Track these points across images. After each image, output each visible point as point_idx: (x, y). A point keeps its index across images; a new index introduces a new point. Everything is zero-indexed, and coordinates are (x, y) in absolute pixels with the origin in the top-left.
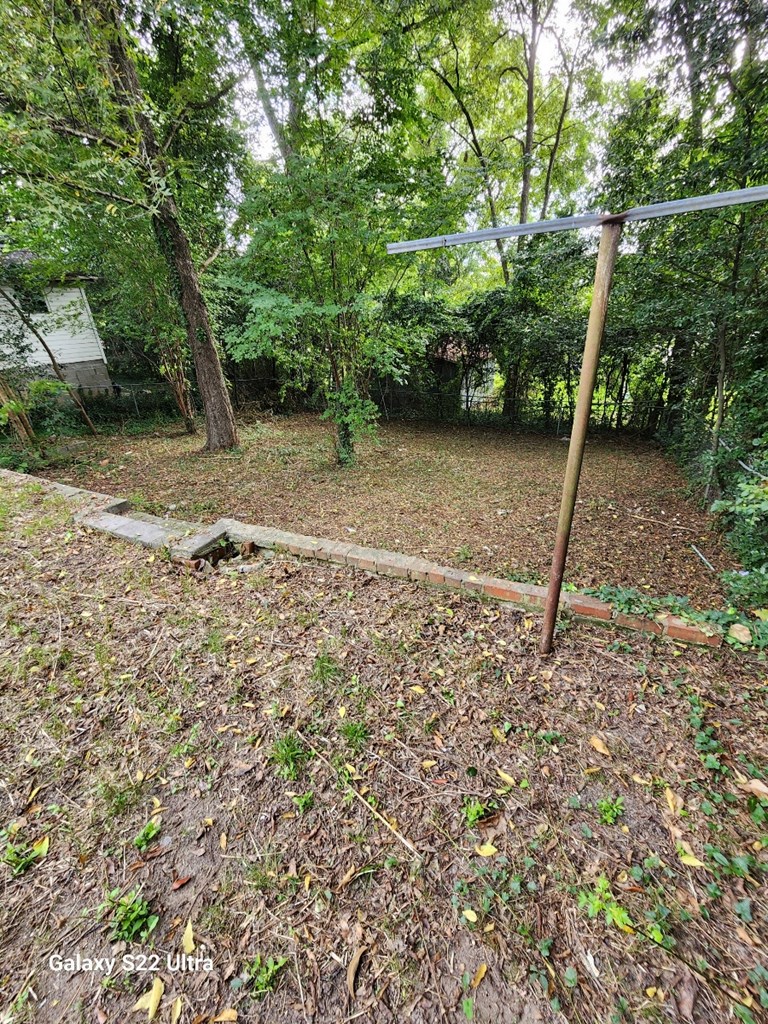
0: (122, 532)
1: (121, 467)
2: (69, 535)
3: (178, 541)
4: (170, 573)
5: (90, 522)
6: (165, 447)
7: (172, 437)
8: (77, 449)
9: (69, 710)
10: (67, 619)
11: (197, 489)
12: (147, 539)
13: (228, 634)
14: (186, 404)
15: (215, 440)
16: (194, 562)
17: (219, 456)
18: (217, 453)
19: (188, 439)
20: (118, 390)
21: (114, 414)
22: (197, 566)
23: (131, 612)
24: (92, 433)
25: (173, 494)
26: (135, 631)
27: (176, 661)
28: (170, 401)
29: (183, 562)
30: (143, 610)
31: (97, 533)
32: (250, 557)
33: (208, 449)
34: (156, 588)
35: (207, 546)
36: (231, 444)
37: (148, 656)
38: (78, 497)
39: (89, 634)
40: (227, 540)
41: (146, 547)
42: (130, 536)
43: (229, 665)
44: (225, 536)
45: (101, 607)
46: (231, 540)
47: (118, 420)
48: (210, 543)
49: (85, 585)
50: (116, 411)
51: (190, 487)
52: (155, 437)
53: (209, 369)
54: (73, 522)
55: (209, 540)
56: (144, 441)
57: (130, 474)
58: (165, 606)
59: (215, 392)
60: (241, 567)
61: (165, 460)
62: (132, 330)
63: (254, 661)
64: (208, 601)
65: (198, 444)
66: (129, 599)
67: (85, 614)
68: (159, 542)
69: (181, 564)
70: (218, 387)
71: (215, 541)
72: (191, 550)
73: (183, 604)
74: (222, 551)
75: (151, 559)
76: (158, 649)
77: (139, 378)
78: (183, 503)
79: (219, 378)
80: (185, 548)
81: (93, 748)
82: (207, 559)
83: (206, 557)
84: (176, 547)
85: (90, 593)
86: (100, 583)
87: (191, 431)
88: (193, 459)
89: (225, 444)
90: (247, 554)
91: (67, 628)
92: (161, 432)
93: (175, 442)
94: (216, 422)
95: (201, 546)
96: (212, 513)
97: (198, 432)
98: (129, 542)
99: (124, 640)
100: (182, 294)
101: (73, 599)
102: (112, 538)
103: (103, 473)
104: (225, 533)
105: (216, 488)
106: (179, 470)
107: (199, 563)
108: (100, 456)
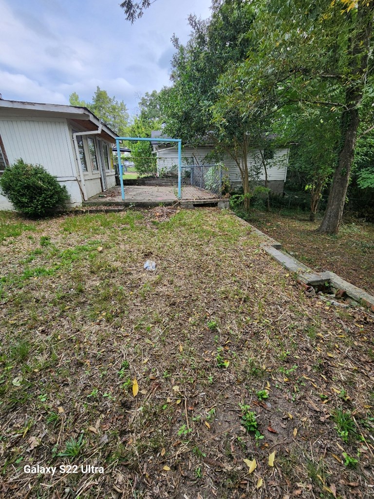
0: (277, 258)
1: (275, 228)
2: (257, 251)
3: (303, 273)
4: (294, 285)
5: (266, 249)
6: (296, 224)
7: (300, 220)
8: (261, 216)
9: (244, 320)
10: (250, 283)
11: (306, 249)
12: (288, 266)
13: (319, 332)
14: (315, 206)
15: (324, 228)
16: (308, 286)
17: (323, 236)
18: (322, 235)
19: (309, 223)
20: (284, 194)
21: (278, 204)
22: (308, 288)
23: (274, 294)
24: (267, 211)
25: (293, 247)
26: (274, 304)
27: (289, 328)
28: (306, 203)
29: (302, 283)
30: (279, 296)
31: (267, 254)
32: (340, 298)
33: (318, 231)
34: (286, 289)
35: (317, 281)
36: (332, 231)
37: (277, 318)
38: (262, 236)
39: (256, 294)
40: (329, 283)
41: (286, 269)
42: (281, 261)
43: (316, 348)
44: (329, 281)
45: (263, 285)
46: (332, 285)
47: (279, 207)
48: (319, 281)
49: (259, 274)
50: (280, 203)
51: (302, 247)
52: (292, 218)
53: (339, 191)
54: (259, 246)
55: (319, 279)
56: (287, 219)
57: (277, 232)
58: (289, 300)
59: (337, 203)
60: (333, 301)
61: (294, 230)
62: (306, 167)
63: (332, 356)
64: (311, 309)
65: (314, 227)
66: (274, 288)
67: (257, 286)
68: (293, 269)
69: (300, 284)
70: (340, 200)
71: (322, 281)
72: (309, 280)
73: (298, 304)
74: (324, 287)
75: (287, 275)
76: (282, 318)
77: (295, 190)
78: (297, 253)
79: (343, 196)
80: (306, 278)
81: (249, 341)
82: (314, 288)
83: (314, 287)
84: (301, 275)
85: (260, 278)
86: (264, 275)
87: (311, 220)
88: (308, 234)
89: (330, 231)
90: (339, 296)
91: (249, 287)
92: (296, 217)
93: (302, 223)
94: (330, 219)
95: (314, 280)
96: (310, 263)
97: (315, 221)
98: (279, 263)
99: (269, 305)
100: (342, 150)
101: (254, 277)
102: (273, 259)
103: (267, 229)
104: (329, 279)
105: (316, 252)
106: (300, 237)
107: (309, 288)
108: (268, 221)
